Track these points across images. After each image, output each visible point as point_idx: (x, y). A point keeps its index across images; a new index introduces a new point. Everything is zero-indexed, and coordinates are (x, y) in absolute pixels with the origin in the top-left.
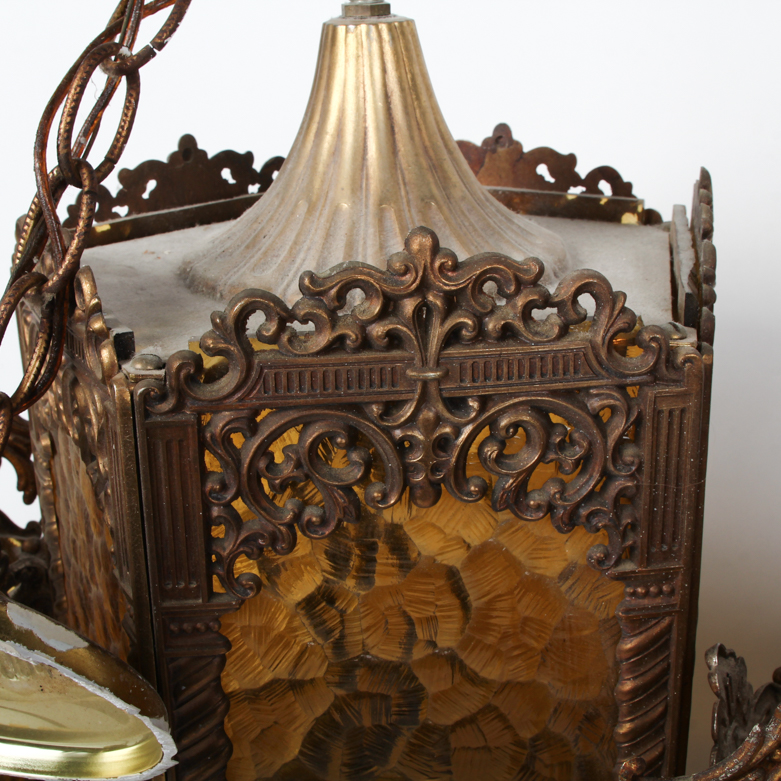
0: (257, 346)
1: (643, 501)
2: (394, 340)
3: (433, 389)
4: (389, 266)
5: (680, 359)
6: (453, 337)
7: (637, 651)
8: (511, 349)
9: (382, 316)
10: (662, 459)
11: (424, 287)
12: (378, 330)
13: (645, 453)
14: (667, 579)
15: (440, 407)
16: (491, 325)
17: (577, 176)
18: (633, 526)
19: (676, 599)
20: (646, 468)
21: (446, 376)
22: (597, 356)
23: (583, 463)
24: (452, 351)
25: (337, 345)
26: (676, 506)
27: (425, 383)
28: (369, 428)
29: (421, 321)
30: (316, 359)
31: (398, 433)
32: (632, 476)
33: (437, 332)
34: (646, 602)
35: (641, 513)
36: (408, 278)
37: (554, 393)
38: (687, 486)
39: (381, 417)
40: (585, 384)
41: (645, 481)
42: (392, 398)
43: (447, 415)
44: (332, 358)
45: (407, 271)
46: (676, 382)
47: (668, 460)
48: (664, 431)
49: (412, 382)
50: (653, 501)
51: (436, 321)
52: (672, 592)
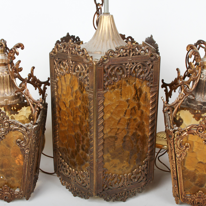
0: (110, 57)
1: (153, 76)
2: (126, 55)
3: (131, 61)
4: (126, 46)
5: (157, 57)
6: (133, 55)
7: (152, 97)
8: (139, 56)
9: (125, 52)
10: (155, 70)
11: (130, 48)
12: (125, 54)
13: (154, 70)
14: (156, 87)
15: (131, 64)
16: (137, 53)
17: (125, 38)
18: (152, 80)
19: (157, 90)
20: (154, 72)
21: (132, 60)
22: (149, 57)
23: (147, 71)
24: (133, 57)
25: (120, 56)
26: (157, 77)
27: (130, 60)
28: (123, 67)
29: (130, 53)
30: (118, 58)
31: (126, 68)
32: (152, 73)
33: (131, 54)
34: (153, 90)
35: (153, 78)
36: (128, 47)
37: (144, 62)
38: (158, 74)
39: (125, 65)
40: (147, 61)
41: (154, 73)
42: (126, 63)
43: (132, 65)
44: (119, 58)
45: (128, 46)
46: (157, 60)
47: (156, 70)
48: (156, 67)
49: (129, 60)
50: (154, 76)
51: (131, 53)
52: (156, 89)
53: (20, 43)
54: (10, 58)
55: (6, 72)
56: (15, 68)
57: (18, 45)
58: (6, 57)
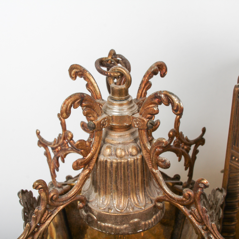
53: (160, 62)
54: (149, 115)
55: (133, 148)
56: (164, 145)
57: (156, 67)
58: (132, 107)
